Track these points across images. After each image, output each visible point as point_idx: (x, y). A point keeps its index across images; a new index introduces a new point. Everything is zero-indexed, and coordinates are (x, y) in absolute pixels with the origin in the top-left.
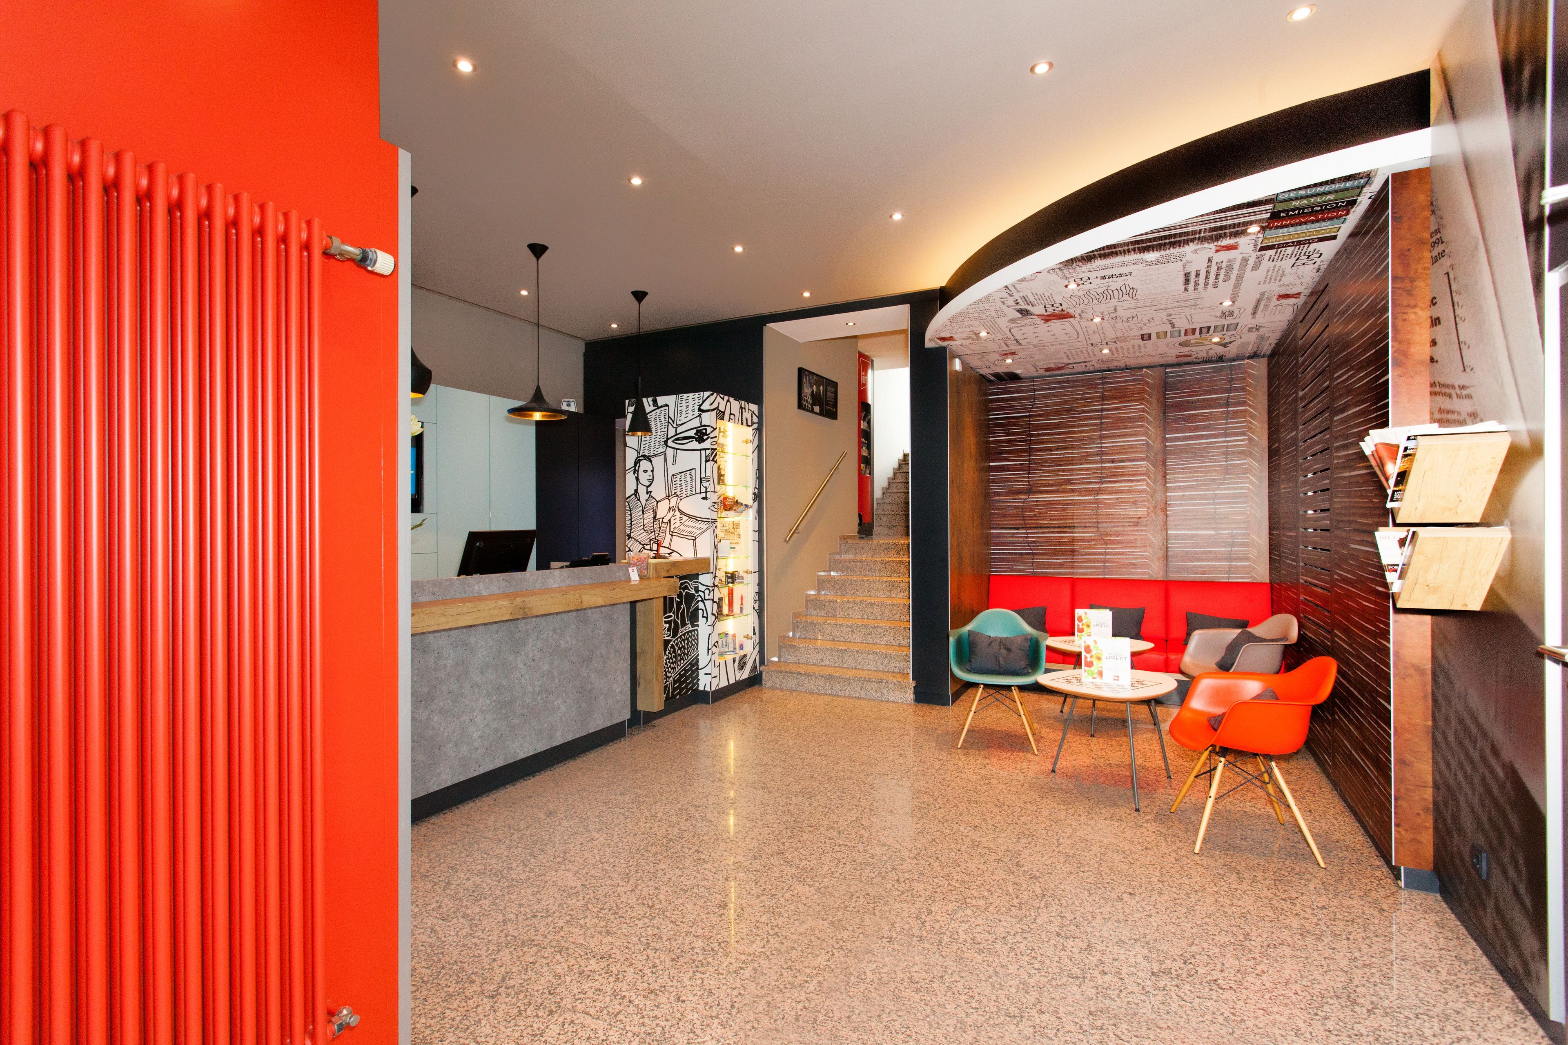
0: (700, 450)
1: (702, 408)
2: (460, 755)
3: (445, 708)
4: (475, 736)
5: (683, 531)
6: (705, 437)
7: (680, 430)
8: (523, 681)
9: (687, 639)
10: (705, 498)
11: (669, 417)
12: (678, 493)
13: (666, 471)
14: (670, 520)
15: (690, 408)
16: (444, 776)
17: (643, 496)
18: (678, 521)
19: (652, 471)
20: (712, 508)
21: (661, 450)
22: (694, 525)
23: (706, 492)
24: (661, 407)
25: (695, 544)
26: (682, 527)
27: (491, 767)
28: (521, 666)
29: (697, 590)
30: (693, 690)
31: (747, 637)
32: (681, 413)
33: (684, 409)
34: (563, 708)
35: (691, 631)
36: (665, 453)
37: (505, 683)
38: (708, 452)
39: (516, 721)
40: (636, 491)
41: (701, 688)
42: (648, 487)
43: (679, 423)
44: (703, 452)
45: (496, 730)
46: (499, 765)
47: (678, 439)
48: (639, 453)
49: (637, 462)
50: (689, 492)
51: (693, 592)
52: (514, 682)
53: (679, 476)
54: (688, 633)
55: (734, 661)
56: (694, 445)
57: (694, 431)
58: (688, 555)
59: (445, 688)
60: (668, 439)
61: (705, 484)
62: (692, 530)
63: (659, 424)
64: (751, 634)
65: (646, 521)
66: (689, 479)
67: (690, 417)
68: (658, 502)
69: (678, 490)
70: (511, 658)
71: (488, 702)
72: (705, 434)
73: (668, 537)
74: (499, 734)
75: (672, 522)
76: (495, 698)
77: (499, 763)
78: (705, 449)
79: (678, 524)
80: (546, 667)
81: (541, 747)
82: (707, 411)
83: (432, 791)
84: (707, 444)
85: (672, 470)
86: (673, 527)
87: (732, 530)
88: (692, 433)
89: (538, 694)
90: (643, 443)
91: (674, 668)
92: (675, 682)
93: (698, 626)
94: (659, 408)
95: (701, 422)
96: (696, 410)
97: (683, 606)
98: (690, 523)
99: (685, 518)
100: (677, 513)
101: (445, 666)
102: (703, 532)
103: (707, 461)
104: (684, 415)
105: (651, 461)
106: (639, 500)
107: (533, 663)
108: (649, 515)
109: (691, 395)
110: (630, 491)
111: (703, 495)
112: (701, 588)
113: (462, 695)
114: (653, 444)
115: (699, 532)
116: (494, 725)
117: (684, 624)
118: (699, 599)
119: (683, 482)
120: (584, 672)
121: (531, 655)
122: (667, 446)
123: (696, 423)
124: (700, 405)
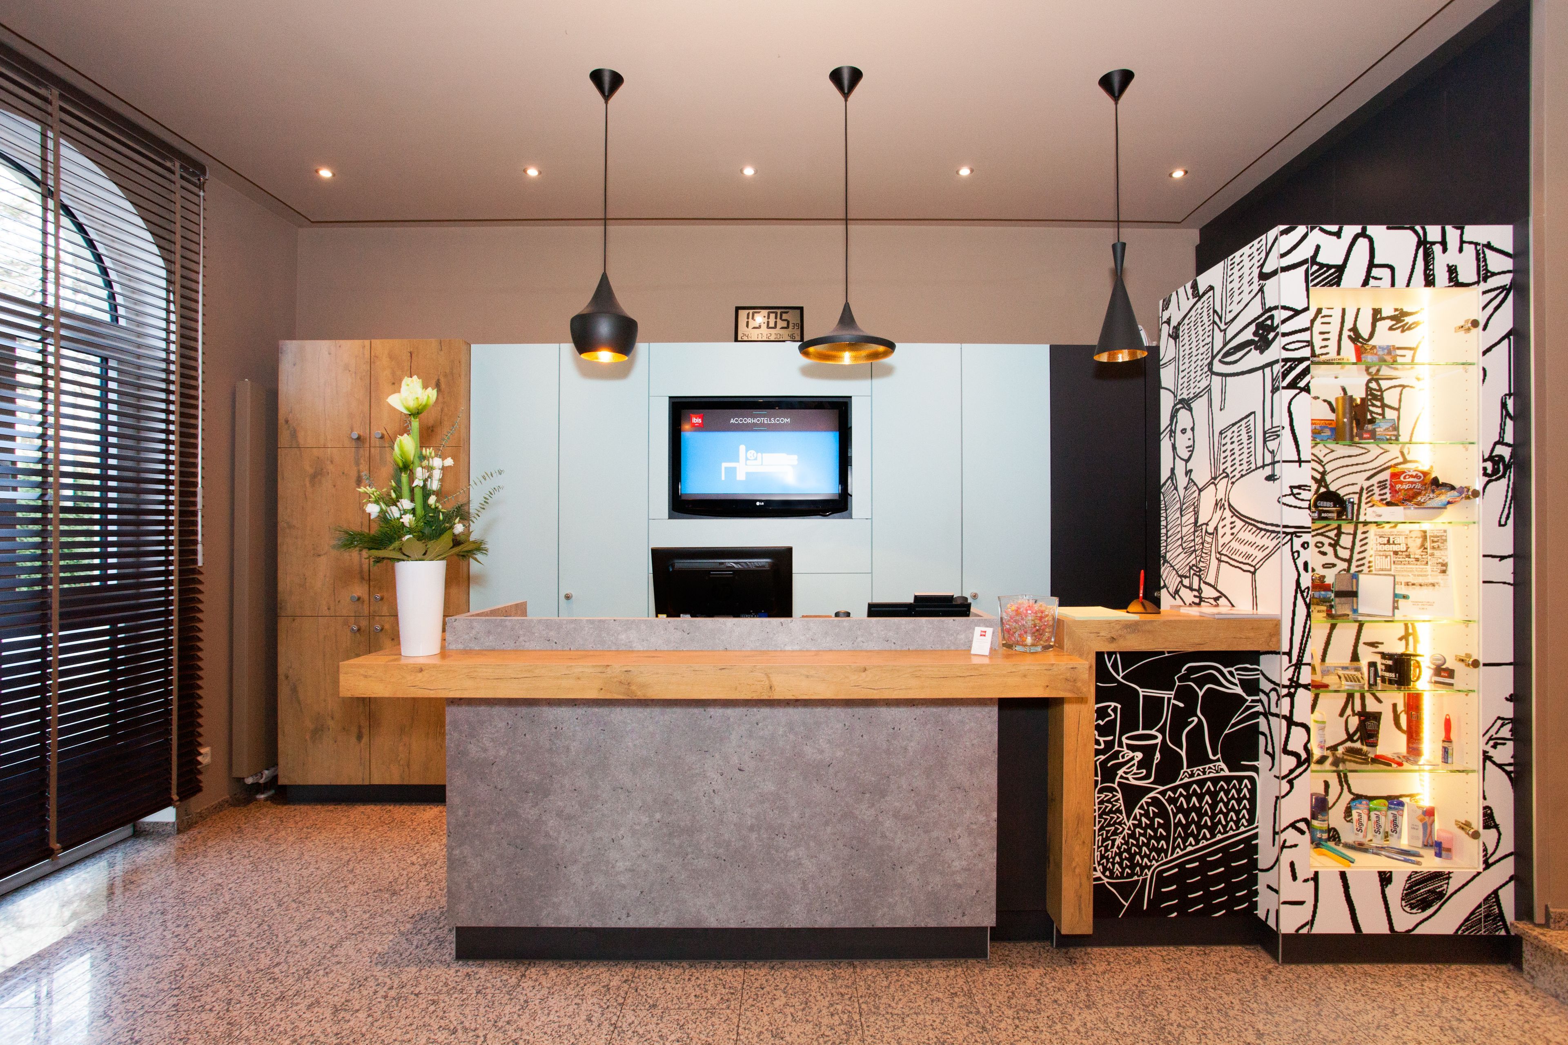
0: (1262, 368)
1: (1267, 269)
2: (594, 888)
3: (567, 811)
4: (621, 865)
5: (1236, 552)
6: (1271, 336)
7: (1231, 331)
8: (717, 802)
9: (1214, 795)
10: (1271, 478)
11: (1215, 312)
12: (1229, 471)
13: (1211, 424)
14: (1216, 529)
15: (1246, 279)
16: (564, 911)
17: (1182, 481)
18: (1227, 529)
19: (1193, 429)
20: (1291, 500)
21: (1204, 384)
22: (1251, 538)
23: (1273, 463)
24: (1204, 294)
25: (1254, 581)
26: (1235, 545)
27: (651, 923)
28: (712, 774)
29: (1252, 687)
30: (1230, 913)
31: (1465, 826)
32: (1232, 295)
33: (1236, 285)
34: (810, 866)
35: (1229, 780)
36: (1209, 389)
37: (678, 795)
38: (1277, 368)
39: (702, 863)
40: (1173, 470)
41: (1261, 913)
42: (1187, 461)
43: (1229, 317)
44: (1268, 370)
45: (662, 869)
46: (665, 925)
47: (1227, 354)
48: (1175, 396)
49: (1174, 415)
50: (1245, 467)
51: (1238, 690)
52: (697, 799)
53: (1229, 433)
54: (1215, 781)
55: (1385, 879)
56: (1254, 358)
57: (1252, 328)
58: (1244, 607)
59: (566, 781)
60: (1213, 357)
61: (1272, 445)
62: (1250, 550)
63: (1200, 329)
64: (1477, 822)
65: (1185, 530)
66: (1244, 437)
67: (1246, 298)
68: (1200, 490)
69: (1229, 464)
70: (691, 758)
71: (645, 819)
72: (1273, 328)
73: (1214, 562)
74: (667, 875)
75: (1221, 532)
76: (658, 816)
77: (666, 921)
78: (1271, 364)
79: (1228, 537)
80: (770, 787)
81: (754, 920)
82: (1274, 273)
83: (544, 924)
84: (1275, 352)
85: (1222, 421)
86: (1221, 541)
87: (1416, 551)
88: (1248, 335)
89: (751, 829)
90: (1182, 374)
91: (1159, 851)
92: (1161, 880)
93: (1255, 769)
94: (1200, 297)
95: (1263, 304)
96: (1256, 279)
97: (1198, 717)
98: (1246, 535)
99: (1239, 524)
100: (1228, 513)
101: (568, 749)
102: (1268, 556)
103: (1275, 390)
104: (1236, 299)
105: (1190, 410)
106: (1176, 489)
107: (738, 775)
108: (1189, 518)
109: (1246, 250)
110: (1165, 474)
111: (1268, 471)
112: (1265, 685)
113: (596, 798)
114: (1193, 375)
115: (1261, 555)
116: (658, 858)
117: (1198, 757)
118: (1259, 708)
119: (1235, 445)
120: (865, 812)
121: (735, 760)
122: (1213, 373)
123: (1255, 309)
124: (1262, 266)
